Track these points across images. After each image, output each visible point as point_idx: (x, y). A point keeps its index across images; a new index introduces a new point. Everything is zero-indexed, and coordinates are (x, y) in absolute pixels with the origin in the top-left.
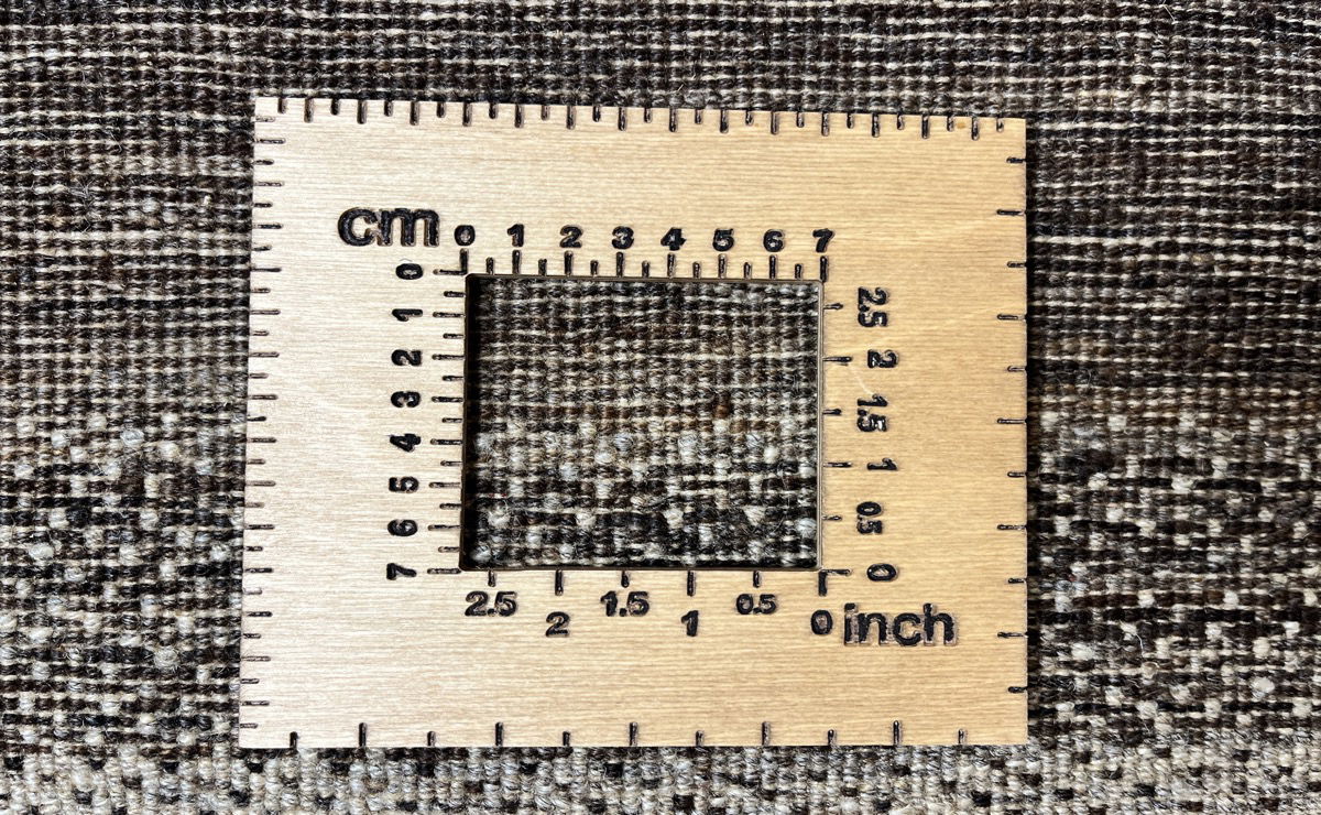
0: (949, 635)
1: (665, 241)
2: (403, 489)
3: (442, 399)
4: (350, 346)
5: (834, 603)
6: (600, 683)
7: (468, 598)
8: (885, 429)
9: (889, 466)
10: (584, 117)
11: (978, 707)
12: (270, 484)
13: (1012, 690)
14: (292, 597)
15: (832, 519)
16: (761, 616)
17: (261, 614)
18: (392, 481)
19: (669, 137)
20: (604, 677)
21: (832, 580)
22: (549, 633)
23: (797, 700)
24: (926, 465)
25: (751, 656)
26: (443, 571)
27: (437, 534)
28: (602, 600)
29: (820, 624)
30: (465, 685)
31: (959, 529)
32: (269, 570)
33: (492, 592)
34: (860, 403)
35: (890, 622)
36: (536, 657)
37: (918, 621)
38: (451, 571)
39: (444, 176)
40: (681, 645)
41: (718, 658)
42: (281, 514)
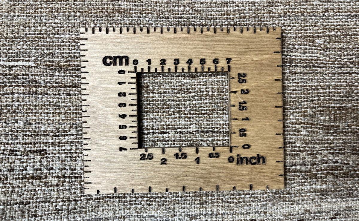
0: (264, 162)
1: (187, 62)
2: (123, 128)
3: (132, 105)
4: (107, 92)
5: (234, 154)
6: (175, 176)
7: (140, 156)
8: (246, 110)
9: (247, 119)
10: (165, 30)
11: (272, 180)
12: (89, 128)
13: (280, 175)
14: (96, 156)
15: (233, 133)
16: (215, 158)
17: (88, 161)
18: (120, 126)
19: (187, 35)
20: (176, 175)
21: (234, 149)
22: (161, 164)
23: (225, 179)
24: (257, 119)
25: (214, 168)
26: (134, 149)
27: (132, 139)
28: (175, 155)
29: (231, 160)
30: (141, 177)
31: (266, 135)
32: (90, 150)
33: (147, 154)
34: (240, 103)
35: (248, 159)
36: (159, 170)
37: (256, 159)
38: (136, 149)
39: (130, 47)
40: (195, 166)
41: (205, 169)
42: (92, 135)
